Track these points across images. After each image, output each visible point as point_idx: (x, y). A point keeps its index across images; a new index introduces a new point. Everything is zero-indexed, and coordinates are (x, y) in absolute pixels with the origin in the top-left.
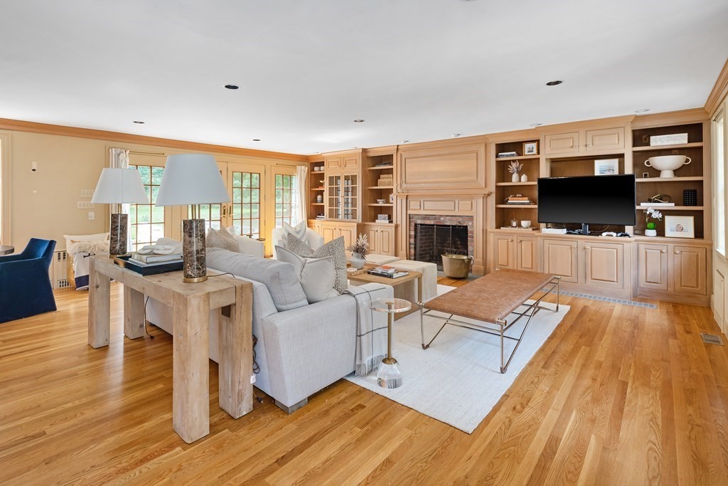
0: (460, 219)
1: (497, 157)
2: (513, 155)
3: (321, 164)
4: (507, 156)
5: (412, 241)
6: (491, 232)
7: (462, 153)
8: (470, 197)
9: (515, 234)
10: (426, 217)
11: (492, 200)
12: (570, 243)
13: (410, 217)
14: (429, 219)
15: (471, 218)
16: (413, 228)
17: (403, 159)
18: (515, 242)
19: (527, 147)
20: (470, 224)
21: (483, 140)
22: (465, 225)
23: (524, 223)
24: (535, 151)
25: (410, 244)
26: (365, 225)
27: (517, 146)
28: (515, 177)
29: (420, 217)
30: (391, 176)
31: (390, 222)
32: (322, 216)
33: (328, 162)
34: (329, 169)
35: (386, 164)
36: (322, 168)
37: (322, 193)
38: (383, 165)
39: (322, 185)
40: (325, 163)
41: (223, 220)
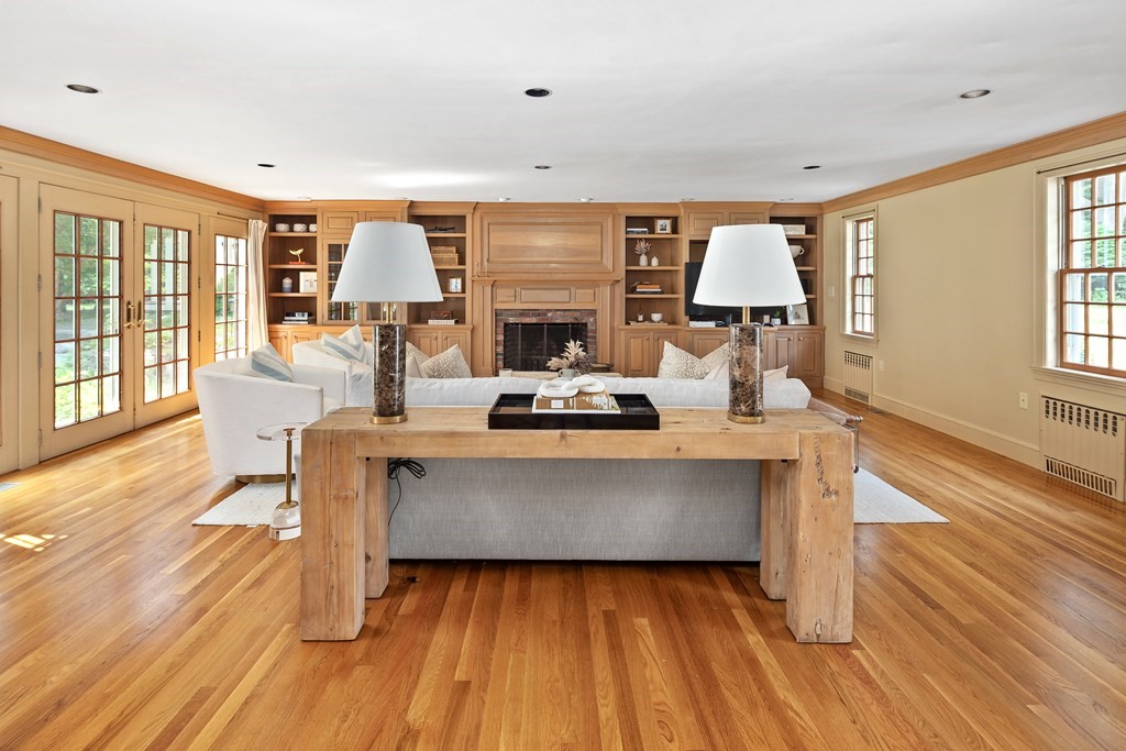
0: (577, 314)
1: (627, 233)
2: (645, 232)
3: (309, 220)
4: (639, 232)
5: (500, 349)
6: (620, 330)
7: (580, 224)
8: (593, 284)
9: (651, 330)
10: (524, 313)
11: (621, 288)
12: (720, 337)
13: (497, 314)
14: (527, 316)
15: (593, 312)
16: (501, 329)
17: (486, 226)
18: (651, 339)
19: (660, 223)
20: (592, 320)
21: (611, 208)
22: (584, 321)
23: (656, 317)
24: (669, 230)
25: (497, 355)
26: (411, 329)
27: (648, 222)
28: (643, 260)
29: (513, 313)
30: (454, 249)
31: (456, 322)
32: (298, 316)
33: (325, 218)
34: (329, 231)
35: (445, 230)
36: (299, 227)
37: (295, 275)
38: (441, 230)
39: (295, 258)
40: (319, 219)
41: (127, 333)
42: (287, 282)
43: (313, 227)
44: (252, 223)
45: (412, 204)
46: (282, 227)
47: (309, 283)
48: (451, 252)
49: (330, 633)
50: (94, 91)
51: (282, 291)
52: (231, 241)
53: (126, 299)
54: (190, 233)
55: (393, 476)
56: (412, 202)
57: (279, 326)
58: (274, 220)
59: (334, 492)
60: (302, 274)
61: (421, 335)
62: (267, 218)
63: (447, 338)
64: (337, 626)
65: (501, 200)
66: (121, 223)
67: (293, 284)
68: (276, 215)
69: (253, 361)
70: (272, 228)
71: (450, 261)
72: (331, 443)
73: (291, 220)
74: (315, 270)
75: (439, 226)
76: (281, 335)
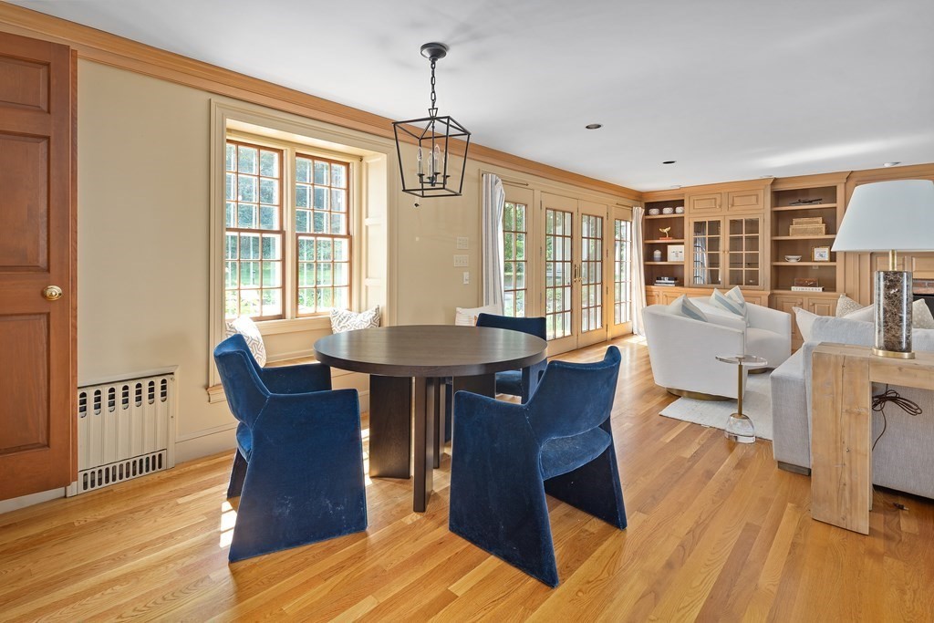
26: (773, 294)
30: (820, 219)
31: (823, 289)
32: (666, 280)
33: (692, 201)
34: (695, 211)
35: (811, 202)
36: (667, 211)
37: (664, 248)
38: (805, 202)
39: (664, 235)
40: (686, 203)
41: (574, 285)
42: (657, 253)
43: (679, 210)
44: (635, 209)
45: (775, 181)
46: (654, 212)
47: (676, 254)
48: (817, 223)
49: (841, 521)
50: (599, 126)
51: (653, 261)
52: (623, 223)
53: (575, 262)
54: (602, 218)
55: (878, 407)
56: (775, 179)
57: (652, 287)
58: (649, 206)
59: (846, 407)
60: (669, 246)
61: (784, 300)
62: (643, 206)
63: (814, 304)
64: (848, 517)
65: (887, 165)
66: (572, 214)
67: (662, 255)
68: (650, 203)
69: (683, 306)
70: (647, 213)
71: (817, 231)
72: (843, 366)
73: (660, 205)
74: (682, 244)
75: (802, 199)
76: (654, 293)
